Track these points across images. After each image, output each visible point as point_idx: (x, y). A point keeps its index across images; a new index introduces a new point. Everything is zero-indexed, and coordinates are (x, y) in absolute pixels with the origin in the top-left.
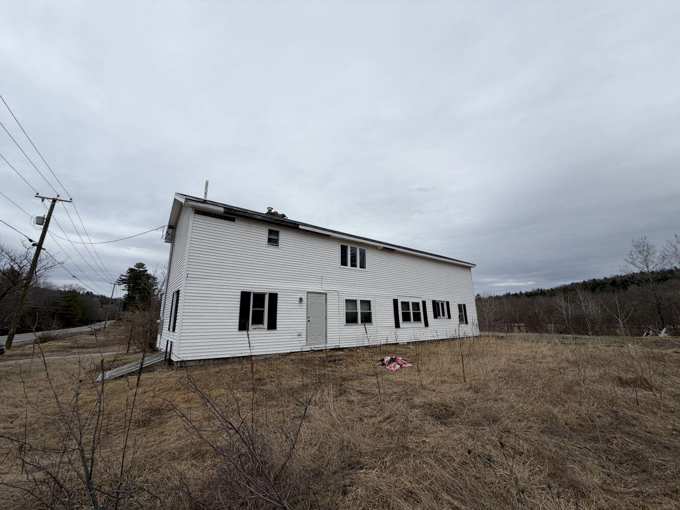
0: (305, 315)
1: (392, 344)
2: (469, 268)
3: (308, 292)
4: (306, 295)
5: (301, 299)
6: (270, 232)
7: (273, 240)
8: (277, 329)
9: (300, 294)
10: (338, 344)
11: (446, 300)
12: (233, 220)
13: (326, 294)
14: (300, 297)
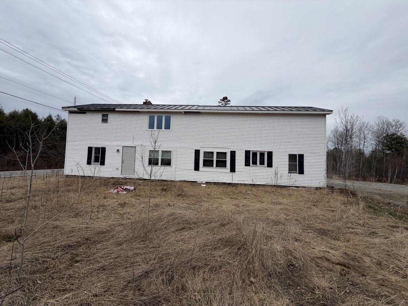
0: (121, 159)
1: (190, 181)
2: (324, 115)
3: (123, 147)
4: (122, 148)
5: (118, 150)
6: (103, 115)
7: (105, 120)
8: (105, 165)
9: (117, 148)
10: (142, 177)
11: (267, 150)
12: (85, 113)
13: (135, 147)
14: (118, 149)
